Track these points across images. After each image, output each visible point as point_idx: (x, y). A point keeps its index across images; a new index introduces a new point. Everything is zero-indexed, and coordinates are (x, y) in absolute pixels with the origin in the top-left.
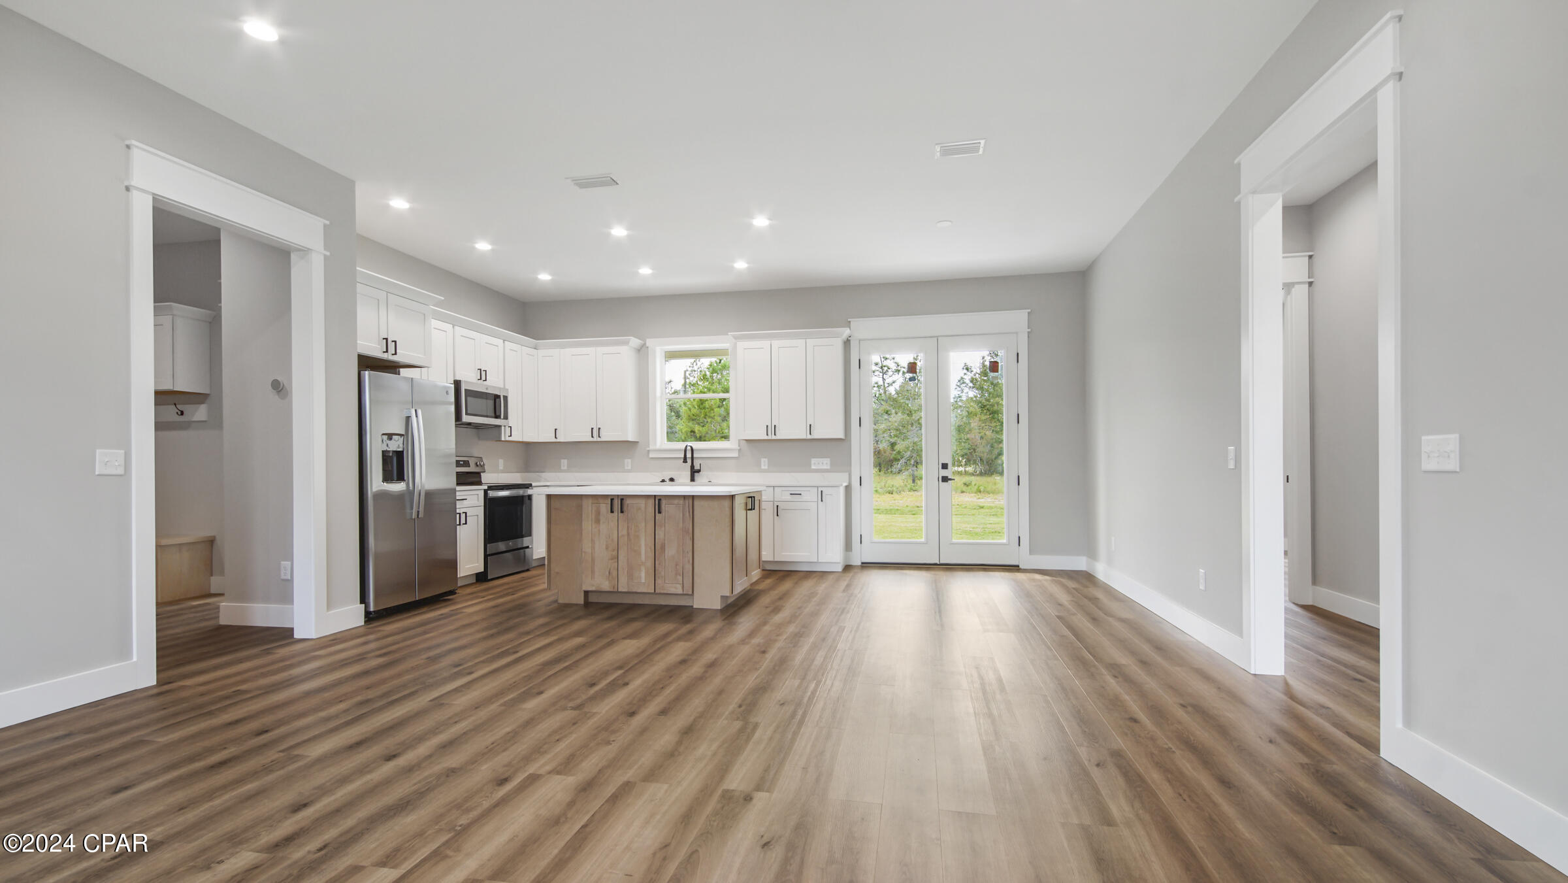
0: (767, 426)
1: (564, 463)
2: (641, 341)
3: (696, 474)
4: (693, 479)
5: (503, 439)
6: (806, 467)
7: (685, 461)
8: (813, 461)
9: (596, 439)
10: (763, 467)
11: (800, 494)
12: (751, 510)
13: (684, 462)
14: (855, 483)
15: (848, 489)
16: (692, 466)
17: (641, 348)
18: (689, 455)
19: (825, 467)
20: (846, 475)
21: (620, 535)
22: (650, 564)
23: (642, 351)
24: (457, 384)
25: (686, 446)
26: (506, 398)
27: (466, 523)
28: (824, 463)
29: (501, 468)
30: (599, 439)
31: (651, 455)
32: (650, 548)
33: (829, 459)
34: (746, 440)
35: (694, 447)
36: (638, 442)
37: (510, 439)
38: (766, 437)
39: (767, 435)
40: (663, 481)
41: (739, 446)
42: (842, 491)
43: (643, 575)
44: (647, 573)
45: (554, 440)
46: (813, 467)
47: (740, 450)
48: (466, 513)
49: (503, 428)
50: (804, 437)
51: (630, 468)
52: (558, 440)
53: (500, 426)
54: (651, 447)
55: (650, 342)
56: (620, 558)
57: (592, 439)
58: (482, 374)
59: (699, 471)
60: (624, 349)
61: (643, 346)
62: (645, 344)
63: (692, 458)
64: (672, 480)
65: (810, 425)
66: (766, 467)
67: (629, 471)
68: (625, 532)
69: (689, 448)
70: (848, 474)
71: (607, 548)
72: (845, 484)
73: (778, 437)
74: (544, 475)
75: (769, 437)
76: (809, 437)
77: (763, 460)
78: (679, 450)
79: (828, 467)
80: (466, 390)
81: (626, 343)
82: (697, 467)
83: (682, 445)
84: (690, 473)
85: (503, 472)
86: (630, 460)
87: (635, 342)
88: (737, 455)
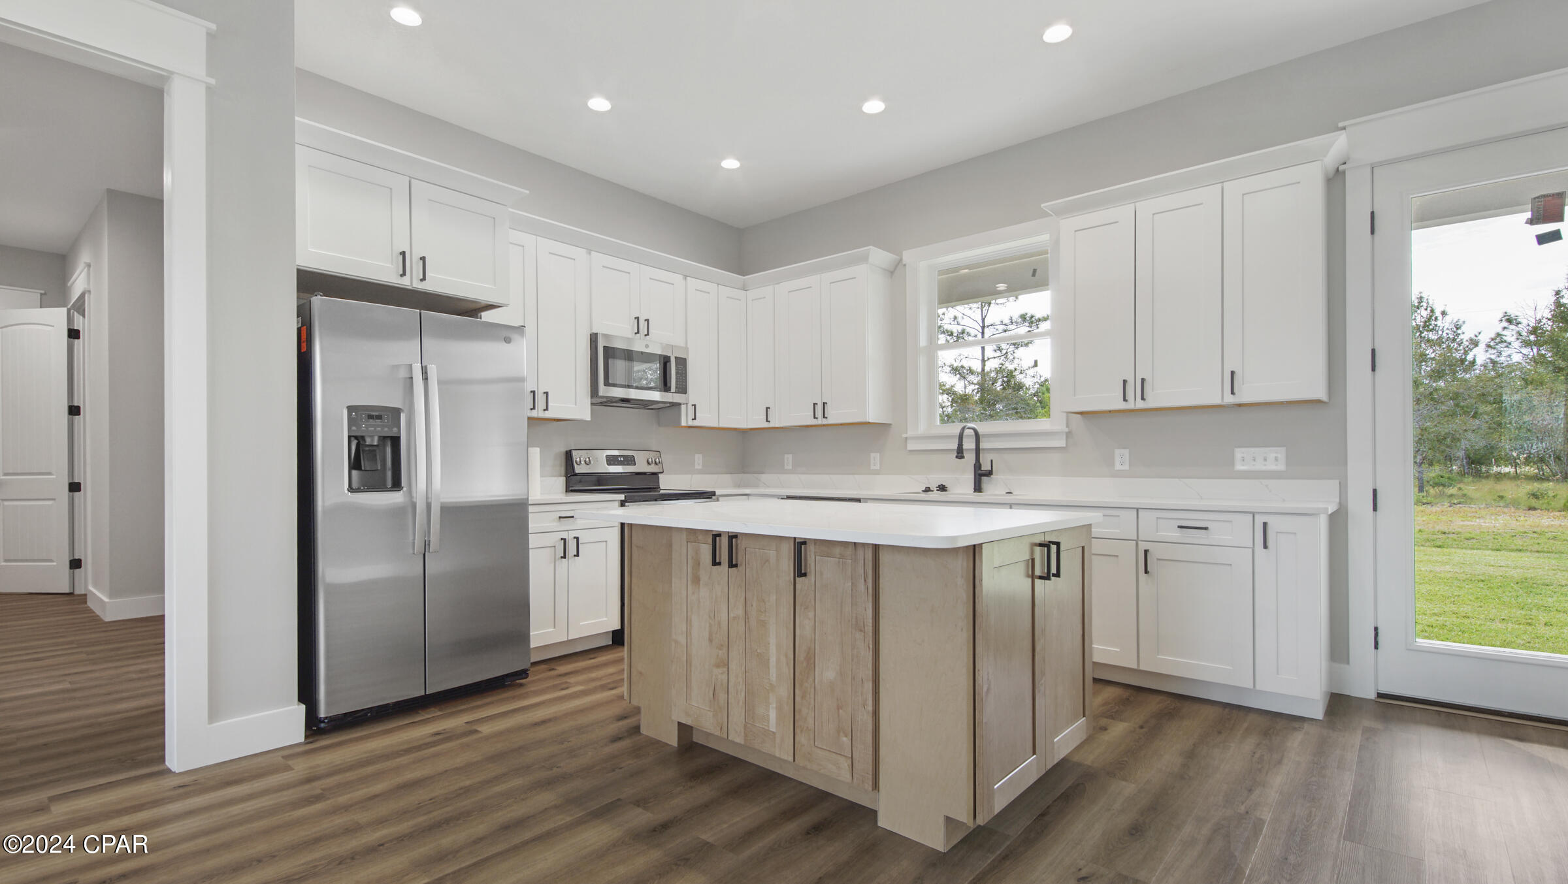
0: (1125, 382)
1: (789, 459)
2: (895, 256)
3: (984, 479)
4: (978, 488)
5: (683, 423)
6: (1223, 468)
7: (960, 454)
8: (1239, 453)
9: (821, 421)
10: (1118, 466)
11: (1206, 529)
12: (1046, 577)
13: (957, 457)
14: (1359, 504)
15: (1338, 522)
16: (978, 465)
17: (895, 269)
18: (969, 444)
19: (1271, 466)
20: (1334, 485)
21: (731, 615)
22: (784, 691)
23: (895, 271)
24: (594, 338)
25: (963, 429)
26: (682, 362)
27: (577, 555)
28: (1272, 459)
29: (698, 467)
30: (825, 422)
31: (911, 446)
32: (786, 656)
33: (1283, 449)
34: (1081, 413)
35: (980, 431)
36: (891, 424)
37: (695, 423)
38: (1122, 405)
39: (1125, 400)
40: (928, 490)
41: (1067, 426)
42: (1323, 523)
43: (773, 715)
44: (779, 709)
45: (766, 425)
46: (1239, 467)
47: (1069, 435)
48: (577, 538)
49: (683, 407)
50: (1217, 401)
51: (878, 467)
52: (771, 425)
53: (679, 404)
54: (910, 433)
55: (908, 256)
56: (732, 666)
57: (814, 422)
58: (642, 326)
59: (989, 473)
60: (860, 270)
61: (898, 264)
62: (901, 260)
63: (978, 450)
64: (942, 488)
65: (1233, 373)
66: (1126, 467)
67: (877, 473)
68: (740, 611)
69: (968, 432)
70: (1337, 482)
71: (711, 640)
72: (1332, 508)
73: (1152, 402)
74: (764, 477)
75: (1130, 405)
76: (1229, 399)
77: (1118, 452)
78: (949, 437)
79: (1281, 467)
80: (605, 348)
81: (864, 259)
82: (986, 467)
83: (955, 429)
84: (972, 476)
85: (701, 472)
86: (878, 455)
87: (879, 256)
88: (1064, 446)
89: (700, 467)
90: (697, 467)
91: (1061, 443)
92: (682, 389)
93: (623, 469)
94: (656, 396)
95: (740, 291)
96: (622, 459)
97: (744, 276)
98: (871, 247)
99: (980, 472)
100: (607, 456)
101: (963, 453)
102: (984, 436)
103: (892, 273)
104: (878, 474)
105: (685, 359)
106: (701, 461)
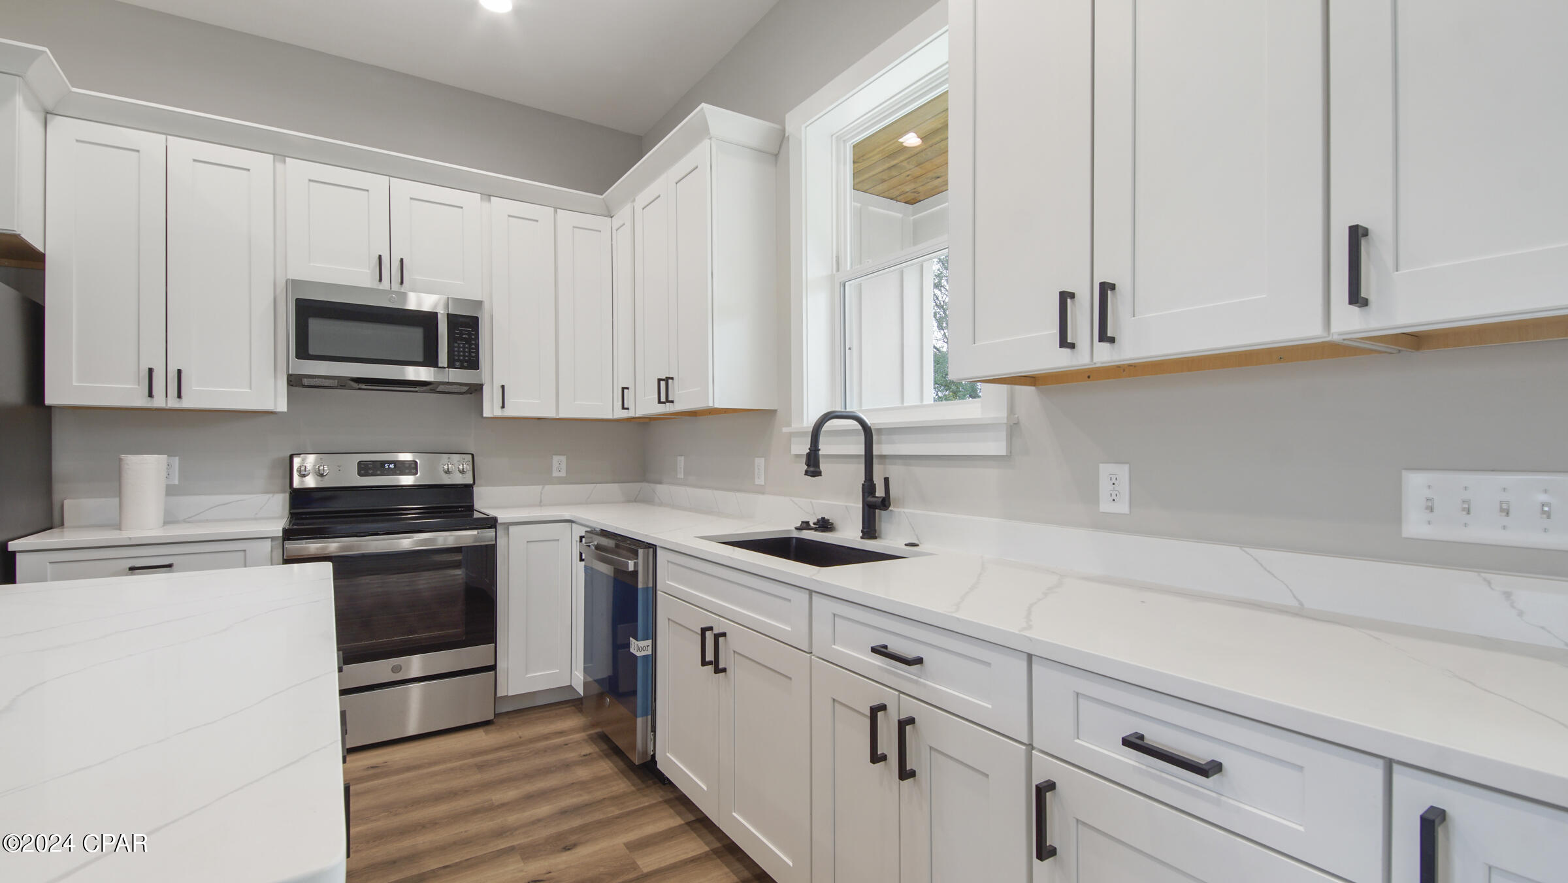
0: (1065, 297)
5: (487, 413)
8: (1416, 484)
9: (668, 408)
10: (1106, 506)
13: (807, 473)
16: (867, 486)
30: (673, 409)
37: (517, 413)
46: (1415, 525)
49: (480, 389)
52: (635, 414)
53: (470, 386)
60: (701, 152)
61: (775, 139)
63: (868, 458)
66: (1122, 507)
67: (761, 490)
77: (1106, 470)
85: (562, 481)
86: (764, 460)
88: (1004, 453)
89: (563, 474)
90: (555, 474)
91: (995, 446)
92: (473, 363)
93: (398, 480)
94: (422, 374)
95: (606, 218)
96: (392, 466)
97: (602, 195)
98: (703, 105)
99: (870, 499)
100: (360, 463)
101: (818, 466)
102: (880, 431)
103: (776, 155)
104: (763, 493)
105: (476, 319)
106: (564, 466)
